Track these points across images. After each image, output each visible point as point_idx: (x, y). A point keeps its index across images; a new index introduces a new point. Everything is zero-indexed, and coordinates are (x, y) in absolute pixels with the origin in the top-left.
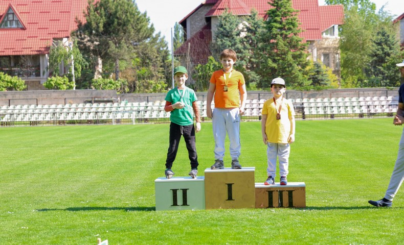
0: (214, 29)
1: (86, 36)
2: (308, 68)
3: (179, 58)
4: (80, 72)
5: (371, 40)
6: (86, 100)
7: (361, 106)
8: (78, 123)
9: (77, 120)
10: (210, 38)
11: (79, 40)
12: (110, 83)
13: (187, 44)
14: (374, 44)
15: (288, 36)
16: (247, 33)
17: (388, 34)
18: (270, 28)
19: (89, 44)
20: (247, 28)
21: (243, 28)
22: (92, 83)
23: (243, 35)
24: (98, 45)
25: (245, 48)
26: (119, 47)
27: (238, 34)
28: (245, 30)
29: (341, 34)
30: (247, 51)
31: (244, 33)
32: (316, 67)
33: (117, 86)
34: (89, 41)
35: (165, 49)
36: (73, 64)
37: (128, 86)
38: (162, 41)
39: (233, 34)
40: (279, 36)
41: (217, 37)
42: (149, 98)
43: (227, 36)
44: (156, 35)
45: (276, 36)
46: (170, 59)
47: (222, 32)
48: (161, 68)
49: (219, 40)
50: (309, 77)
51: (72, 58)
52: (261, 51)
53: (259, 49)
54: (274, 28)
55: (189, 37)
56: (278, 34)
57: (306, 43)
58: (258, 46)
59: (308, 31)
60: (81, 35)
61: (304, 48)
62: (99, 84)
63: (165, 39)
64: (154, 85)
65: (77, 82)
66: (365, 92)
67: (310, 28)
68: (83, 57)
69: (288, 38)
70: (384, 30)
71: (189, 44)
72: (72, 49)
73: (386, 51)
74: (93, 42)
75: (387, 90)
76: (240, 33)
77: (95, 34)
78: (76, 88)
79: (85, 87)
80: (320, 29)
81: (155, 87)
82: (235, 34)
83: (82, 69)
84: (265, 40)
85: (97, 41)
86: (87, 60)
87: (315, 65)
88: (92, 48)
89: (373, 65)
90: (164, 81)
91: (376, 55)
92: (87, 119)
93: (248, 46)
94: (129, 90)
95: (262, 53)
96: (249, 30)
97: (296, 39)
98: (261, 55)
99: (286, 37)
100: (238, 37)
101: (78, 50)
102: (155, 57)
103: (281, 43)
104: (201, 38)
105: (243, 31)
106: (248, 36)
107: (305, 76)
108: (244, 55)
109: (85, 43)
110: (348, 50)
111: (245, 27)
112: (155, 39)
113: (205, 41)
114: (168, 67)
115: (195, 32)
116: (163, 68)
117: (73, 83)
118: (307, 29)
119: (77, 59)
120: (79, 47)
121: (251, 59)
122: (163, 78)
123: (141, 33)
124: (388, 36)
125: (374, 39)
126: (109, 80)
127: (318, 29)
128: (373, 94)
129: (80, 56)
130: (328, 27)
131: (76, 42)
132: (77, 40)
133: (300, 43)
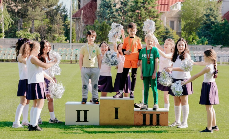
0: (99, 2)
1: (13, 2)
2: (160, 30)
3: (75, 20)
4: (7, 27)
5: (203, 13)
6: (12, 45)
7: (195, 57)
8: (6, 61)
9: (5, 59)
10: (96, 8)
11: (8, 5)
12: (28, 35)
13: (81, 11)
14: (205, 16)
15: (148, 9)
16: (120, 5)
17: (214, 9)
18: (137, 3)
19: (14, 8)
20: (121, 2)
21: (118, 2)
22: (16, 34)
23: (118, 6)
24: (21, 9)
25: (119, 15)
26: (35, 11)
27: (115, 6)
28: (120, 3)
29: (183, 8)
30: (120, 17)
31: (119, 5)
32: (166, 30)
33: (33, 37)
34: (14, 6)
35: (65, 13)
36: (3, 21)
37: (40, 37)
38: (64, 8)
39: (111, 5)
40: (142, 8)
41: (101, 7)
42: (54, 46)
43: (107, 7)
44: (60, 4)
45: (140, 8)
46: (69, 21)
47: (104, 4)
48: (63, 27)
49: (102, 9)
50: (161, 36)
51: (3, 17)
52: (129, 18)
53: (128, 16)
54: (139, 3)
55: (82, 7)
56: (141, 6)
57: (159, 13)
58: (128, 15)
59: (161, 5)
60: (9, 2)
61: (158, 17)
62: (21, 35)
63: (65, 7)
64: (57, 37)
65: (6, 33)
66: (197, 48)
67: (162, 4)
68: (10, 17)
69: (148, 10)
70: (211, 7)
71: (82, 11)
72: (2, 11)
73: (212, 20)
74: (17, 7)
75: (212, 46)
76: (116, 5)
77: (18, 2)
78: (5, 37)
79: (11, 37)
80: (169, 5)
81: (58, 39)
82: (113, 5)
83: (9, 24)
84: (133, 10)
85: (20, 6)
86: (13, 19)
87: (165, 28)
88: (16, 11)
89: (203, 30)
90: (64, 35)
91: (205, 23)
92: (12, 58)
93: (121, 14)
94: (40, 40)
95: (130, 19)
96: (122, 3)
97: (154, 10)
98: (130, 20)
99: (146, 9)
100: (115, 7)
101: (7, 12)
102: (59, 19)
103: (143, 13)
104: (90, 7)
105: (118, 4)
106: (122, 7)
107: (158, 35)
108: (118, 19)
109: (12, 7)
110: (187, 19)
111: (119, 1)
112: (59, 7)
113: (93, 9)
114: (67, 26)
115: (86, 3)
116: (64, 27)
117: (3, 34)
118: (160, 4)
119: (6, 18)
120: (8, 10)
121: (123, 23)
122: (63, 33)
123: (50, 2)
124: (214, 11)
125: (205, 13)
126: (27, 33)
127: (167, 4)
128: (203, 49)
129: (8, 16)
130: (174, 3)
131: (6, 6)
132: (6, 5)
133: (155, 13)
